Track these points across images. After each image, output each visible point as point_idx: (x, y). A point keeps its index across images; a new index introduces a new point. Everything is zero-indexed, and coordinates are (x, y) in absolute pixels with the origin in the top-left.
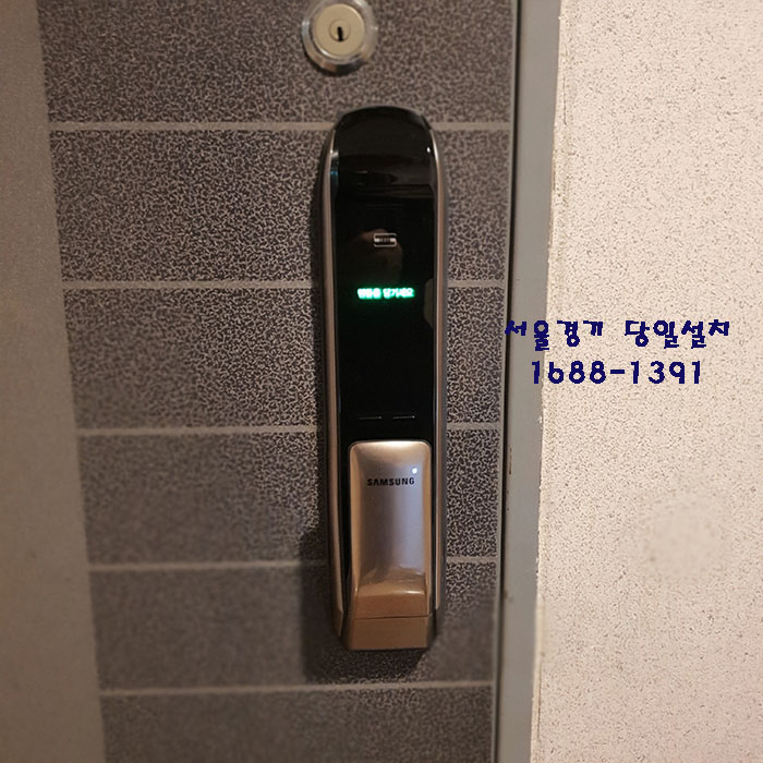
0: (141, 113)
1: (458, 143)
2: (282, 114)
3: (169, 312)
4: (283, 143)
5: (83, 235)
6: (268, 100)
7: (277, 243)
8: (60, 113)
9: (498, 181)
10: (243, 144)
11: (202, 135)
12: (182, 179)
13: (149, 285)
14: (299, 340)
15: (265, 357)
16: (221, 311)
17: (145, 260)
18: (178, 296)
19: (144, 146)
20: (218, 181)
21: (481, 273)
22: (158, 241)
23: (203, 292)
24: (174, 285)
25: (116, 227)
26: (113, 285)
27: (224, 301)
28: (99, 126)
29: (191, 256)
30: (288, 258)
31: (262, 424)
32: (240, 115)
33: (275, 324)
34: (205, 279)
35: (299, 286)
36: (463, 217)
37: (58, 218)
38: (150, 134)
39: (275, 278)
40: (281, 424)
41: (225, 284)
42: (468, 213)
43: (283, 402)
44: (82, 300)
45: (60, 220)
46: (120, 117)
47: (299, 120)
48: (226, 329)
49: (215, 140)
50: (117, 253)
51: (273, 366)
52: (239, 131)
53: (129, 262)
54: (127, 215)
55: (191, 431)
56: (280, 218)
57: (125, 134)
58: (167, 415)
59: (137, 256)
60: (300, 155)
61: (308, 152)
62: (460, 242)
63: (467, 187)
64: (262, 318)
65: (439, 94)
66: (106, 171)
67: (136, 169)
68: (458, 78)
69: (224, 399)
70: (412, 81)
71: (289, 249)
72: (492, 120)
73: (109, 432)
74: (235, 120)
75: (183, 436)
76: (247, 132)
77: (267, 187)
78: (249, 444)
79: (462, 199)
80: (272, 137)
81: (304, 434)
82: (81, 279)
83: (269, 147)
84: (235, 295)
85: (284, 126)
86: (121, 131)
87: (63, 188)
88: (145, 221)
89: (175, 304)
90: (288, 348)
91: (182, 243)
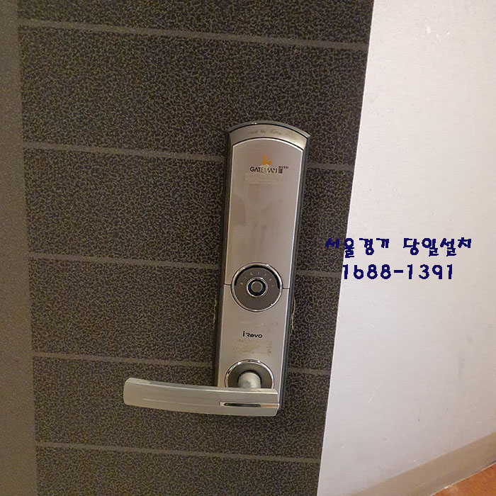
0: (88, 17)
1: (328, 58)
2: (195, 25)
3: (100, 170)
4: (195, 48)
5: (40, 108)
6: (185, 14)
7: (185, 124)
8: (27, 12)
9: (356, 89)
10: (164, 46)
11: (133, 38)
12: (116, 70)
13: (87, 149)
14: (197, 200)
15: (170, 210)
16: (139, 173)
17: (85, 130)
18: (108, 159)
19: (90, 43)
20: (143, 73)
21: (337, 159)
22: (96, 116)
23: (127, 157)
24: (106, 151)
25: (65, 103)
26: (60, 147)
27: (142, 165)
28: (57, 25)
29: (120, 129)
30: (192, 137)
31: (165, 260)
32: (163, 24)
33: (179, 186)
34: (129, 148)
35: (199, 159)
36: (327, 114)
37: (23, 93)
38: (95, 34)
39: (181, 151)
40: (179, 261)
41: (143, 153)
42: (331, 111)
43: (182, 245)
44: (37, 157)
45: (24, 95)
46: (72, 19)
47: (208, 31)
48: (142, 187)
49: (143, 42)
50: (65, 123)
51: (176, 218)
52: (162, 37)
53: (73, 130)
54: (74, 94)
55: (113, 261)
56: (188, 105)
57: (76, 32)
58: (96, 248)
59: (79, 127)
60: (207, 58)
61: (213, 56)
62: (323, 134)
63: (332, 91)
64: (170, 180)
65: (316, 19)
66: (60, 60)
67: (83, 61)
68: (331, 7)
69: (138, 239)
70: (297, 7)
71: (193, 130)
72: (356, 42)
73: (51, 257)
74: (160, 27)
75: (106, 264)
76: (167, 37)
77: (180, 81)
78: (154, 273)
79: (328, 100)
80: (186, 42)
81: (195, 269)
82: (37, 141)
83: (183, 50)
84: (150, 161)
85: (196, 35)
86: (73, 30)
87: (26, 71)
88: (87, 101)
89: (106, 165)
90: (187, 205)
91: (114, 119)
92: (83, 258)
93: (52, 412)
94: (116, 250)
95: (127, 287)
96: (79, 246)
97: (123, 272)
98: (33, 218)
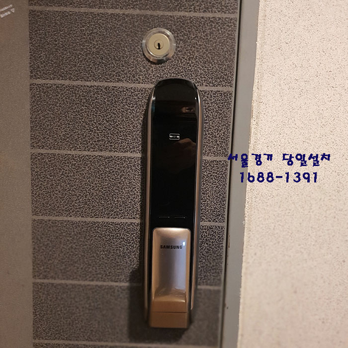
0: (70, 77)
1: (209, 96)
2: (132, 80)
3: (77, 165)
4: (132, 93)
5: (41, 129)
6: (126, 74)
7: (127, 136)
8: (35, 76)
9: (227, 113)
10: (114, 92)
11: (96, 88)
12: (86, 106)
13: (69, 152)
14: (134, 180)
15: (118, 187)
16: (100, 165)
17: (68, 141)
18: (81, 158)
19: (71, 91)
20: (102, 108)
21: (218, 154)
22: (74, 133)
23: (93, 156)
24: (80, 153)
25: (56, 126)
26: (53, 151)
27: (102, 161)
28: (52, 82)
29: (88, 140)
30: (131, 143)
31: (116, 218)
32: (113, 80)
33: (124, 172)
34: (94, 151)
35: (135, 156)
36: (211, 128)
38: (73, 86)
39: (125, 152)
40: (124, 218)
41: (103, 153)
42: (213, 127)
43: (126, 208)
44: (39, 158)
45: (32, 122)
46: (61, 78)
47: (139, 83)
48: (102, 174)
49: (102, 90)
50: (56, 137)
51: (122, 191)
52: (113, 87)
53: (61, 142)
54: (61, 121)
55: (84, 219)
56: (129, 125)
57: (63, 86)
58: (73, 212)
59: (64, 139)
60: (139, 98)
61: (142, 97)
62: (209, 139)
63: (213, 115)
64: (118, 169)
65: (202, 74)
66: (53, 101)
67: (66, 101)
68: (210, 67)
69: (99, 205)
70: (190, 68)
71: (132, 139)
72: (225, 86)
73: (46, 218)
74: (111, 81)
75: (79, 222)
76: (116, 87)
77: (124, 111)
78: (109, 227)
79: (211, 120)
80: (127, 90)
81: (134, 223)
82: (39, 148)
83: (125, 94)
84: (107, 158)
85: (133, 85)
86: (61, 84)
87: (34, 108)
88: (69, 124)
89: (80, 161)
90: (129, 183)
91: (85, 134)
92: (65, 219)
93: (44, 318)
94: (86, 212)
95: (92, 236)
96: (63, 210)
97: (90, 226)
98: (36, 194)
